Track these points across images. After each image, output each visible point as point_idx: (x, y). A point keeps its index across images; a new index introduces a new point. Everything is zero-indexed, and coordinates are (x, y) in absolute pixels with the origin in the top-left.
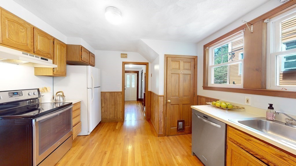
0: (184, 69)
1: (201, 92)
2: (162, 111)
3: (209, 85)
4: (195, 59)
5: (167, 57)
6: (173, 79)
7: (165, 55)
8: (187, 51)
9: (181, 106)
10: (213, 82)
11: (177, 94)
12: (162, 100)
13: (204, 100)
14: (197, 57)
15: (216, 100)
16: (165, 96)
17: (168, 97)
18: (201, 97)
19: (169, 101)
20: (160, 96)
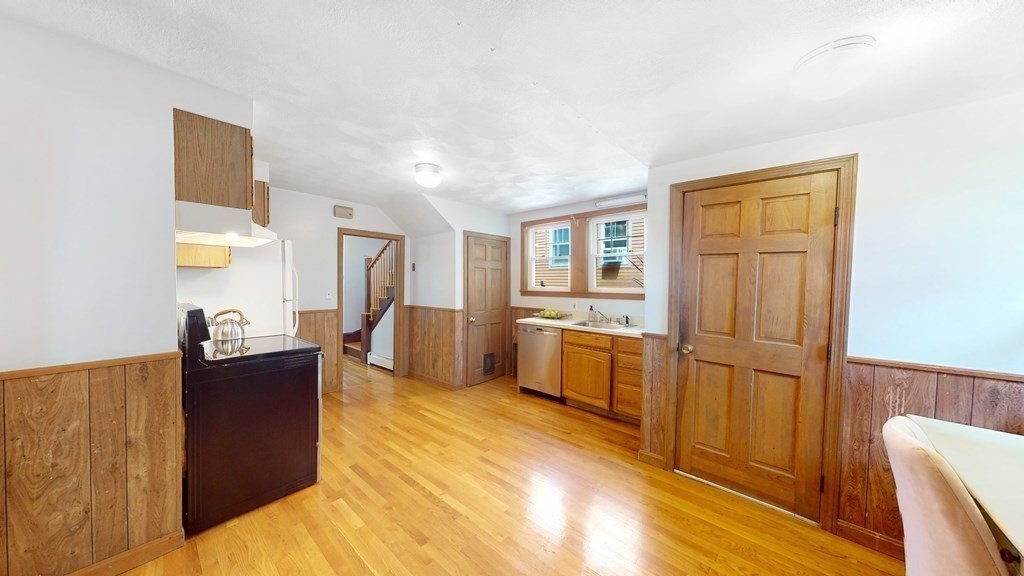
0: (493, 260)
1: (517, 300)
2: (461, 339)
3: (529, 289)
4: (506, 243)
5: (467, 235)
6: (477, 278)
7: (465, 232)
8: (493, 228)
9: (489, 327)
10: (534, 284)
11: (483, 307)
12: (461, 318)
13: (522, 312)
14: (509, 239)
15: (538, 310)
16: (466, 312)
17: (470, 312)
18: (517, 308)
19: (471, 319)
20: (458, 311)
